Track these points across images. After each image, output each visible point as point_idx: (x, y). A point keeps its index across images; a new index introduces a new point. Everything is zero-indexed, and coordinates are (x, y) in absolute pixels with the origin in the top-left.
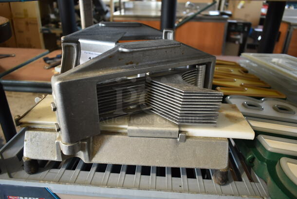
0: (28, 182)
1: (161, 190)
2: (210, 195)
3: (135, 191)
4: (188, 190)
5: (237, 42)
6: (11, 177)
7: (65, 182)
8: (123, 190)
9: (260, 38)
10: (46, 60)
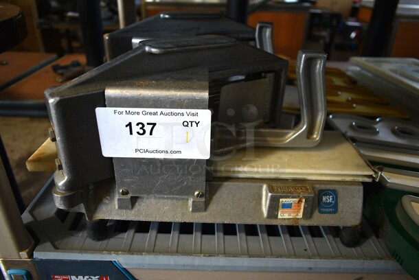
0: (84, 255)
1: (281, 257)
2: (351, 260)
3: (246, 259)
4: (317, 253)
5: (322, 42)
6: (56, 248)
7: (140, 252)
8: (227, 258)
9: (353, 35)
10: (55, 69)
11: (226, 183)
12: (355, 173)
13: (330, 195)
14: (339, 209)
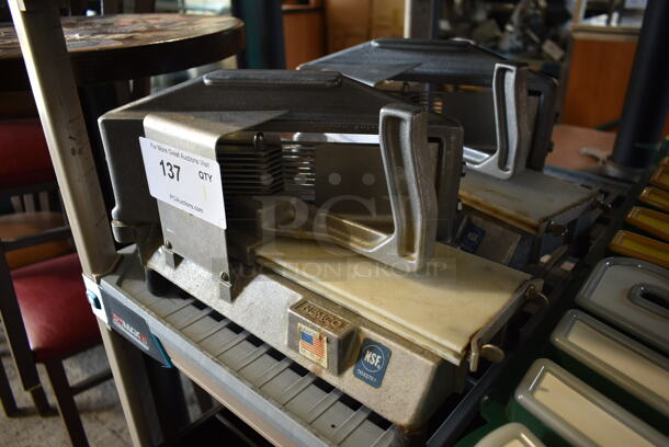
4: (339, 440)
11: (263, 277)
12: (436, 338)
13: (378, 353)
14: (384, 383)
